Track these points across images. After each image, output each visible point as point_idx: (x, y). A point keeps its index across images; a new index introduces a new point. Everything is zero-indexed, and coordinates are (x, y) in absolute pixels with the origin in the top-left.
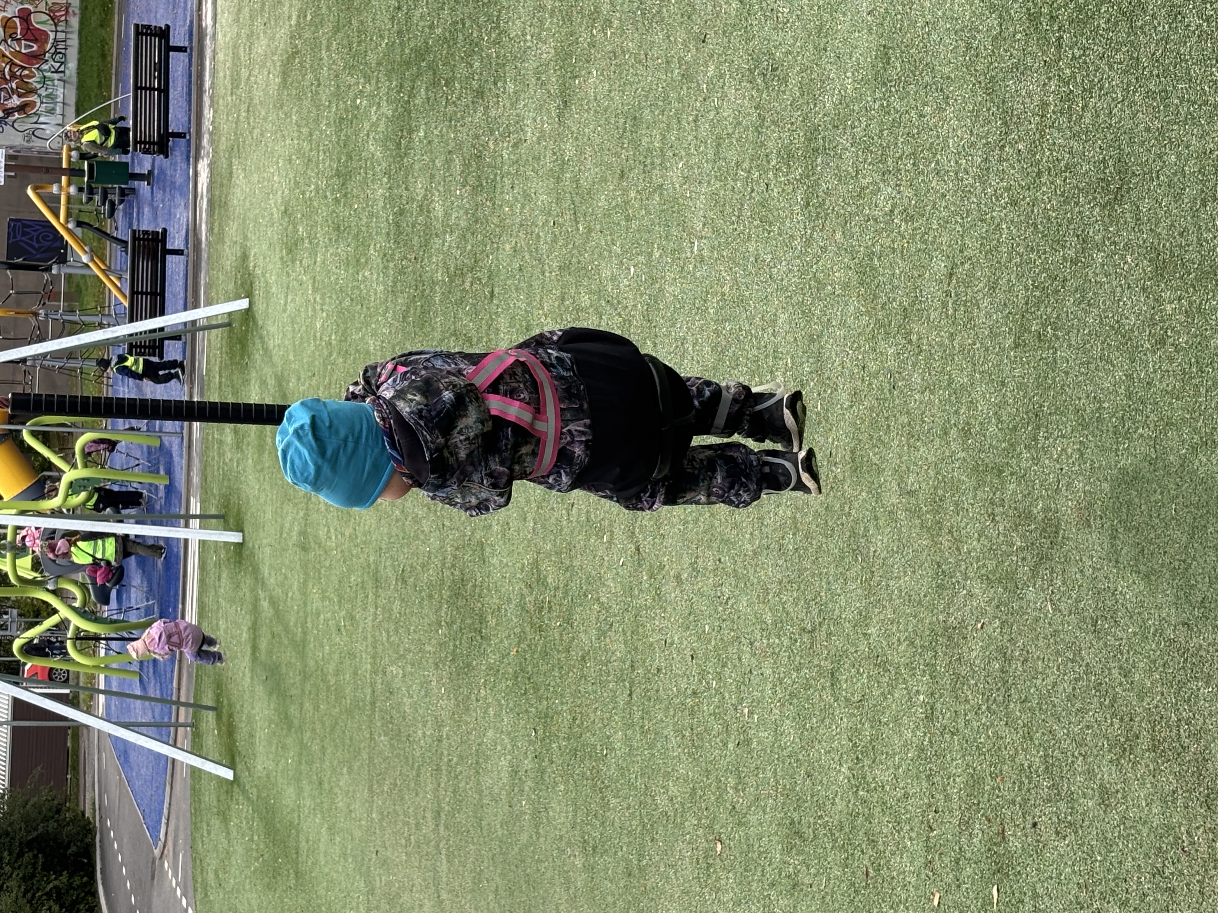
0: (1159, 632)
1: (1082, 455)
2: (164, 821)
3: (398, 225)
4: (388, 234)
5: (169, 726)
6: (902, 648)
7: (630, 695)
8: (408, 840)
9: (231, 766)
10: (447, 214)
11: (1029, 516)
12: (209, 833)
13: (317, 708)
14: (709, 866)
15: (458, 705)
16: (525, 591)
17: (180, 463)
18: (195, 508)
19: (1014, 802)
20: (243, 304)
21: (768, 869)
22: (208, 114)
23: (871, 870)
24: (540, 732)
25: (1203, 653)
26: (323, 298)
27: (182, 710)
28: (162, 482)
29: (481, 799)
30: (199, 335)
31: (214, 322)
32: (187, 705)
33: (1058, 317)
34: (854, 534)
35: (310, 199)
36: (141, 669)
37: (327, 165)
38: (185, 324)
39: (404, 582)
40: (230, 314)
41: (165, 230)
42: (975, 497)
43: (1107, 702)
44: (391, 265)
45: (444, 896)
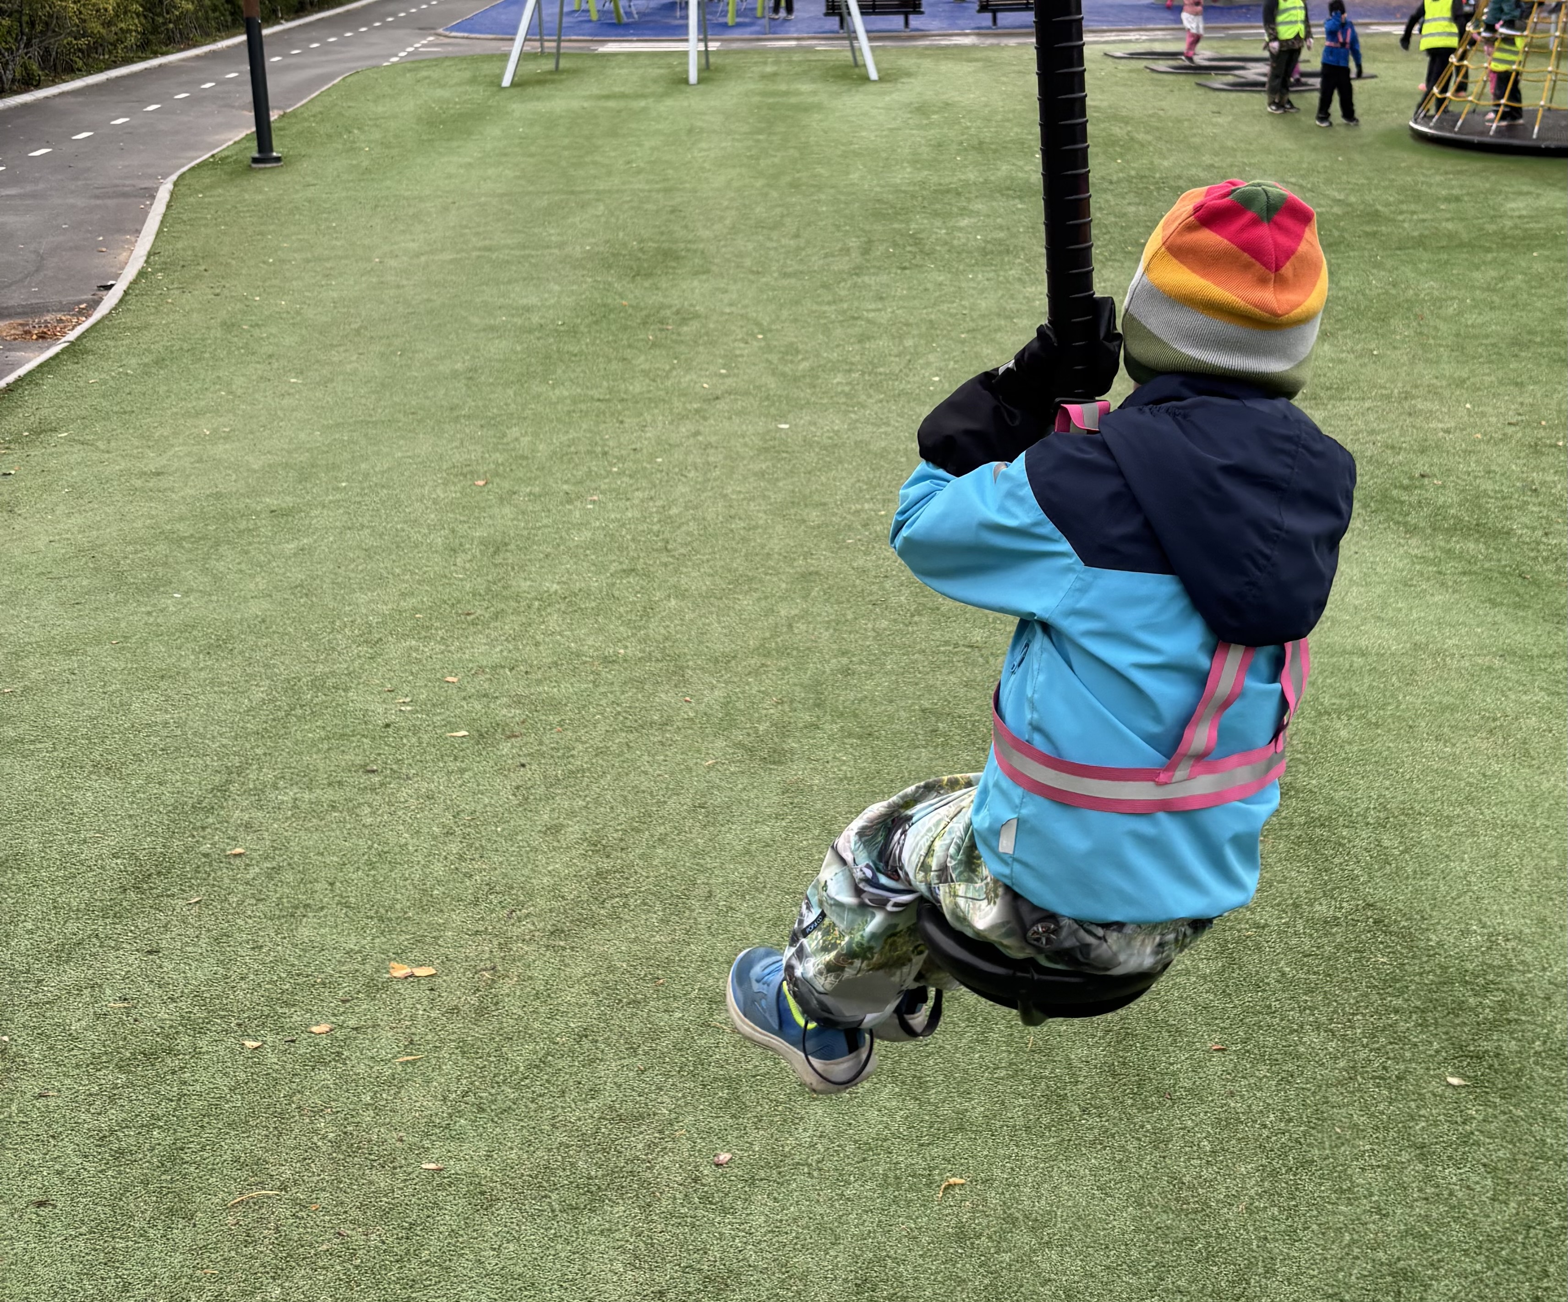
0: (702, 870)
1: (841, 780)
2: (466, 35)
3: (948, 191)
4: (940, 184)
5: (541, 34)
6: (663, 631)
7: (599, 400)
8: (466, 227)
9: (513, 84)
10: (960, 229)
11: (784, 736)
12: (460, 70)
13: (565, 148)
14: (465, 476)
15: (577, 260)
16: (674, 309)
17: (745, 33)
18: (713, 46)
19: (541, 743)
20: (874, 75)
21: (466, 526)
22: (1012, 42)
23: (472, 617)
24: (562, 328)
25: (687, 913)
26: (886, 136)
27: (554, 44)
28: (730, 19)
29: (504, 283)
30: (847, 42)
31: (857, 54)
32: (558, 47)
33: (952, 746)
34: (751, 580)
35: (960, 123)
36: (583, 11)
37: (987, 135)
38: (855, 32)
39: (672, 212)
40: (865, 65)
41: (922, 13)
42: (795, 685)
43: (636, 824)
44: (917, 188)
45: (423, 259)
